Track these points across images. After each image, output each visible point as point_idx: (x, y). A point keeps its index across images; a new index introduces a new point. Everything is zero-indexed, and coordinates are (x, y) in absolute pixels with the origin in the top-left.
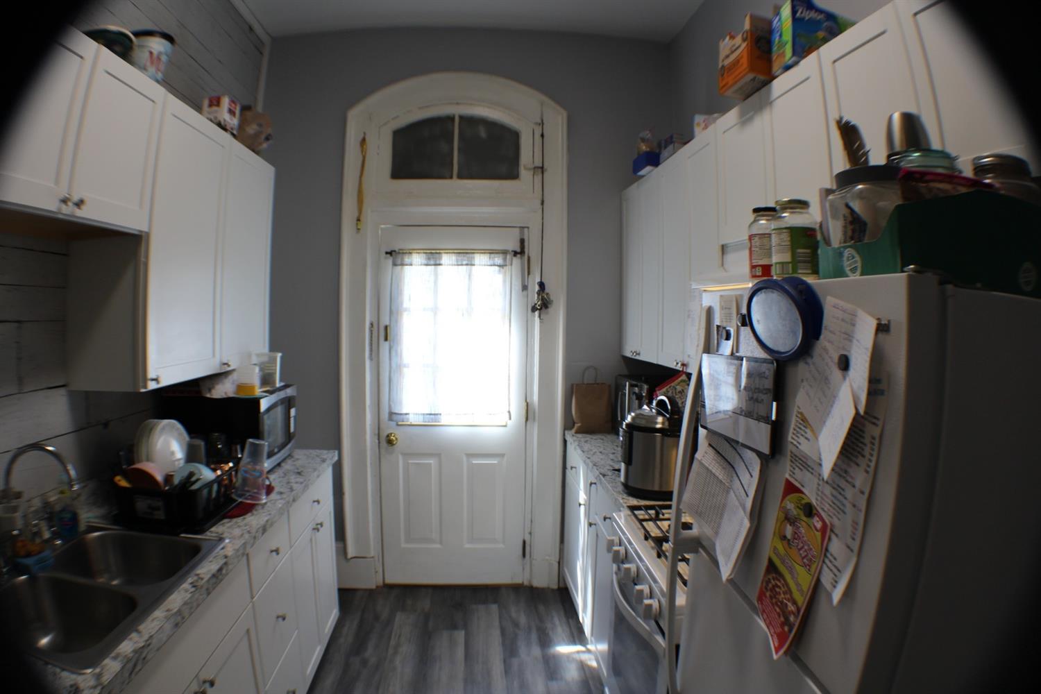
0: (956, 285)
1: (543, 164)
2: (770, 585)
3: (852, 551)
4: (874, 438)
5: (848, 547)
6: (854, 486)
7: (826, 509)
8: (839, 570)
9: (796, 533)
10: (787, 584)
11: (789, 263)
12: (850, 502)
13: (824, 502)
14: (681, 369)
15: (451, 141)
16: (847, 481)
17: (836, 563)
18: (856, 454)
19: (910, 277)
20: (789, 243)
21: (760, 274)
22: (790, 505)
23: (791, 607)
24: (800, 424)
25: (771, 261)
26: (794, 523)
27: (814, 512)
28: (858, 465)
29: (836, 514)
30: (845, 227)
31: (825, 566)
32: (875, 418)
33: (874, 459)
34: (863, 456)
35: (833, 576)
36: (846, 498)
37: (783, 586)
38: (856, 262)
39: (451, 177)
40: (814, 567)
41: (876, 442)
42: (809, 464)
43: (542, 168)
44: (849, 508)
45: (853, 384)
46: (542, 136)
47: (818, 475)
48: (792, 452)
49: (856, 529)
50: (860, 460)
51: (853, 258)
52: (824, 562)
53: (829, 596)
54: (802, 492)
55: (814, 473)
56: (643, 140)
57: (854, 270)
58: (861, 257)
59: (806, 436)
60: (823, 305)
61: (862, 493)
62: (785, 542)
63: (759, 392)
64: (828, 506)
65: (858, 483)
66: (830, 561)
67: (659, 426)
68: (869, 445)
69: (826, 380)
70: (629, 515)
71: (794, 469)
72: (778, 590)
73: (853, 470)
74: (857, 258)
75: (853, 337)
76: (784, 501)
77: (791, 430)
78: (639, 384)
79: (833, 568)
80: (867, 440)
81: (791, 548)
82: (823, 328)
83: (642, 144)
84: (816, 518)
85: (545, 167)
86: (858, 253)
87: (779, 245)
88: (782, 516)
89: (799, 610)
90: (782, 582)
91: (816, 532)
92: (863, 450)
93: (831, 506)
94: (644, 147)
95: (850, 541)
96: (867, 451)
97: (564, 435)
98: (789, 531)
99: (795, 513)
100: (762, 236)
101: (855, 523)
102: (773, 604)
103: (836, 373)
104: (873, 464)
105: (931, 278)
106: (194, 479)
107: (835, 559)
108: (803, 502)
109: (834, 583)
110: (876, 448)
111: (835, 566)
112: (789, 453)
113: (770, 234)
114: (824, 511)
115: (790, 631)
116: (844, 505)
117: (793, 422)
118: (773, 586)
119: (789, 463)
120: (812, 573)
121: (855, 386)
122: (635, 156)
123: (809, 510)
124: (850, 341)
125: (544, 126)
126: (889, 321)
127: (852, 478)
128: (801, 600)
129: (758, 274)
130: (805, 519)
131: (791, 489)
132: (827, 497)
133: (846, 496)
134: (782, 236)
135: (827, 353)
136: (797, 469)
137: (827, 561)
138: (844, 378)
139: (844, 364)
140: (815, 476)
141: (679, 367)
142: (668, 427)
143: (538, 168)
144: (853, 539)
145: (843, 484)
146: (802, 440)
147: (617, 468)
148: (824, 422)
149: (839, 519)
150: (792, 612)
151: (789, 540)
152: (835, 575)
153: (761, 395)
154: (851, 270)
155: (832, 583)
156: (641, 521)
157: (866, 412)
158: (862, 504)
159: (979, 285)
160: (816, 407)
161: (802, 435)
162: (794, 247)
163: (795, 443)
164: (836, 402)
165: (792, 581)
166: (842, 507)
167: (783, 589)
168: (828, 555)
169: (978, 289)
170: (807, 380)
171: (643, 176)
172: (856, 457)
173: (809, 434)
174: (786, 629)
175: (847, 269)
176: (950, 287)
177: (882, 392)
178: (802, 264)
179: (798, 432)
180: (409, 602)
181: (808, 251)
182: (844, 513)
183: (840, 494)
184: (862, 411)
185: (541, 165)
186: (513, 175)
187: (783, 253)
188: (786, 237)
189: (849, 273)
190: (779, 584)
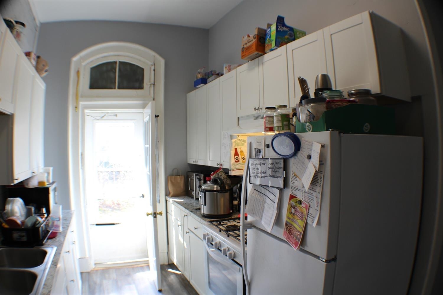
0: (344, 133)
1: (154, 82)
2: (288, 229)
3: (317, 210)
4: (321, 177)
5: (316, 210)
6: (316, 192)
7: (306, 201)
8: (314, 217)
9: (295, 210)
10: (295, 227)
11: (281, 126)
12: (315, 197)
13: (305, 199)
14: (220, 167)
15: (115, 72)
16: (313, 191)
17: (312, 216)
18: (316, 182)
19: (331, 132)
20: (281, 120)
21: (269, 130)
22: (292, 202)
23: (298, 233)
24: (294, 177)
25: (274, 125)
26: (294, 208)
27: (302, 202)
28: (316, 186)
29: (310, 201)
30: (307, 117)
31: (308, 218)
32: (321, 171)
33: (322, 183)
34: (318, 183)
35: (312, 219)
36: (313, 196)
37: (293, 228)
38: (310, 127)
39: (115, 88)
40: (304, 219)
41: (322, 178)
42: (299, 188)
43: (154, 84)
44: (315, 198)
45: (313, 163)
46: (154, 70)
47: (302, 191)
48: (291, 186)
49: (318, 204)
50: (317, 184)
51: (309, 126)
52: (308, 216)
53: (312, 226)
54: (297, 198)
55: (300, 190)
56: (199, 73)
57: (309, 130)
58: (312, 125)
59: (297, 180)
60: (300, 140)
61: (319, 193)
62: (292, 215)
63: (277, 169)
64: (307, 199)
65: (317, 191)
66: (310, 216)
67: (215, 189)
68: (320, 179)
69: (303, 163)
70: (210, 225)
71: (293, 191)
72: (291, 230)
73: (315, 187)
74: (311, 126)
75: (312, 149)
76: (290, 202)
77: (291, 179)
78: (199, 174)
79: (311, 217)
80: (319, 178)
81: (294, 216)
82: (301, 147)
83: (199, 75)
84: (303, 204)
85: (155, 84)
86: (311, 125)
87: (277, 120)
88: (290, 206)
89: (301, 233)
90: (293, 227)
91: (303, 208)
92: (318, 181)
93: (308, 199)
94: (200, 76)
95: (316, 208)
96: (319, 181)
97: (166, 198)
98: (293, 210)
99: (295, 204)
100: (269, 117)
101: (318, 202)
102: (290, 235)
103: (307, 160)
104: (322, 185)
105: (337, 133)
106: (37, 223)
107: (312, 214)
108: (297, 200)
109: (313, 222)
110: (322, 180)
111: (312, 217)
112: (290, 186)
113: (273, 116)
114: (305, 201)
115: (299, 241)
116: (313, 198)
117: (291, 176)
118: (289, 229)
119: (290, 189)
120: (304, 221)
121: (314, 163)
122: (195, 80)
123: (300, 202)
124: (311, 151)
125: (155, 66)
126: (324, 144)
127: (315, 190)
128: (301, 230)
129: (268, 130)
130: (299, 205)
131: (292, 197)
132: (306, 197)
133: (314, 195)
134: (278, 118)
135: (303, 155)
136: (294, 191)
137: (309, 216)
138: (309, 161)
139: (309, 157)
140: (301, 192)
141: (219, 166)
142: (220, 189)
143: (152, 84)
144: (318, 207)
145: (312, 192)
146: (295, 181)
147: (197, 208)
148: (303, 175)
149: (311, 202)
150: (298, 234)
151: (293, 213)
152: (313, 219)
153: (278, 169)
154: (308, 130)
155: (312, 222)
156: (216, 226)
157: (318, 170)
158: (320, 196)
159: (350, 133)
160: (300, 171)
161: (295, 180)
162: (282, 121)
163: (293, 183)
164: (307, 169)
165: (297, 226)
166: (312, 199)
167: (293, 229)
168: (309, 214)
169: (350, 134)
170: (296, 163)
171: (198, 88)
172: (316, 183)
173: (298, 179)
174: (297, 240)
175: (307, 130)
176: (342, 134)
177: (323, 164)
178: (285, 127)
179: (293, 179)
180: (107, 276)
181: (287, 122)
182: (313, 200)
183: (311, 195)
184: (317, 170)
185: (153, 83)
186: (141, 87)
187: (279, 123)
188: (280, 118)
189: (308, 131)
190: (291, 228)
